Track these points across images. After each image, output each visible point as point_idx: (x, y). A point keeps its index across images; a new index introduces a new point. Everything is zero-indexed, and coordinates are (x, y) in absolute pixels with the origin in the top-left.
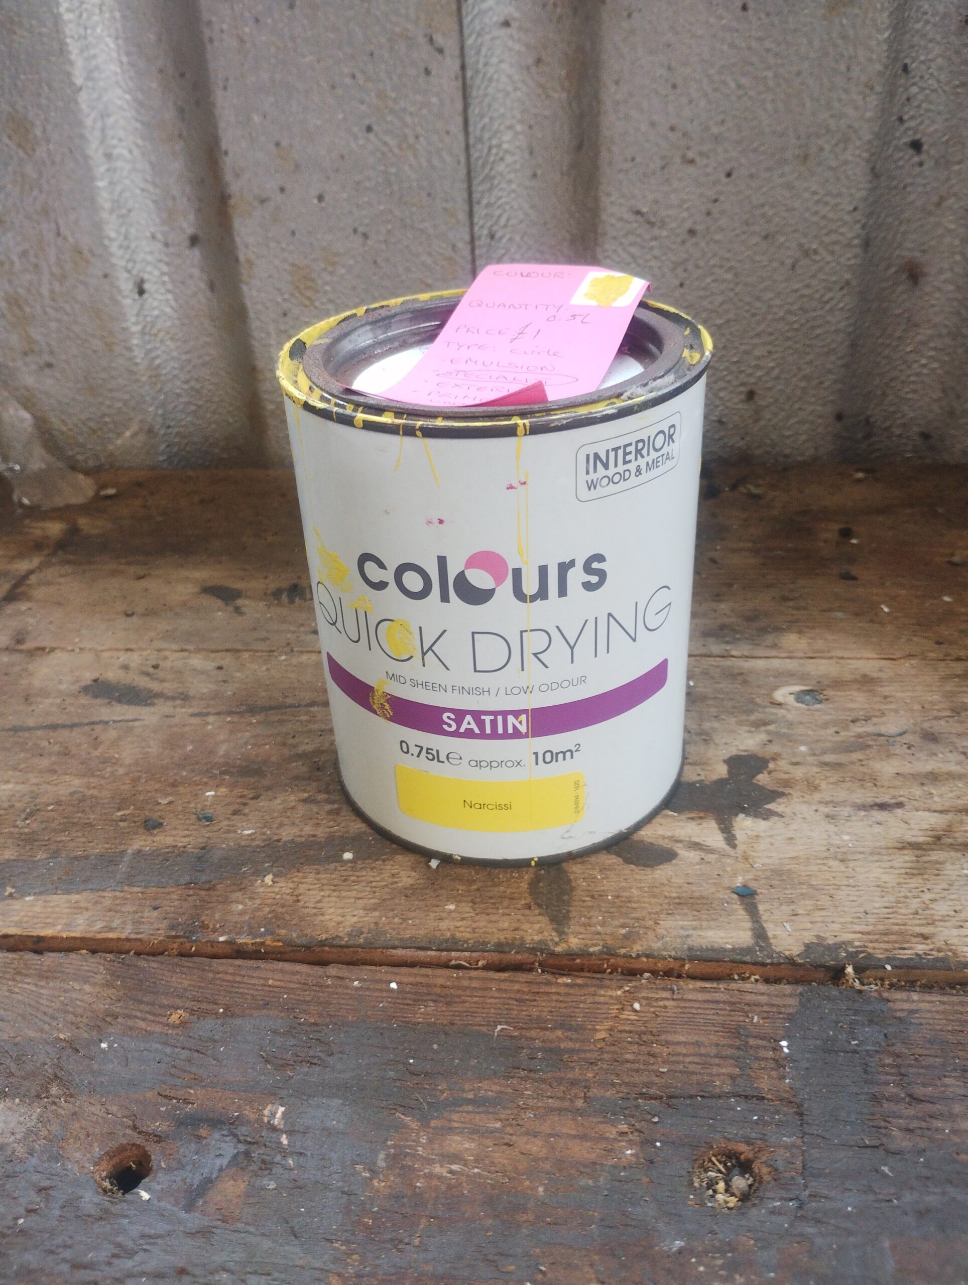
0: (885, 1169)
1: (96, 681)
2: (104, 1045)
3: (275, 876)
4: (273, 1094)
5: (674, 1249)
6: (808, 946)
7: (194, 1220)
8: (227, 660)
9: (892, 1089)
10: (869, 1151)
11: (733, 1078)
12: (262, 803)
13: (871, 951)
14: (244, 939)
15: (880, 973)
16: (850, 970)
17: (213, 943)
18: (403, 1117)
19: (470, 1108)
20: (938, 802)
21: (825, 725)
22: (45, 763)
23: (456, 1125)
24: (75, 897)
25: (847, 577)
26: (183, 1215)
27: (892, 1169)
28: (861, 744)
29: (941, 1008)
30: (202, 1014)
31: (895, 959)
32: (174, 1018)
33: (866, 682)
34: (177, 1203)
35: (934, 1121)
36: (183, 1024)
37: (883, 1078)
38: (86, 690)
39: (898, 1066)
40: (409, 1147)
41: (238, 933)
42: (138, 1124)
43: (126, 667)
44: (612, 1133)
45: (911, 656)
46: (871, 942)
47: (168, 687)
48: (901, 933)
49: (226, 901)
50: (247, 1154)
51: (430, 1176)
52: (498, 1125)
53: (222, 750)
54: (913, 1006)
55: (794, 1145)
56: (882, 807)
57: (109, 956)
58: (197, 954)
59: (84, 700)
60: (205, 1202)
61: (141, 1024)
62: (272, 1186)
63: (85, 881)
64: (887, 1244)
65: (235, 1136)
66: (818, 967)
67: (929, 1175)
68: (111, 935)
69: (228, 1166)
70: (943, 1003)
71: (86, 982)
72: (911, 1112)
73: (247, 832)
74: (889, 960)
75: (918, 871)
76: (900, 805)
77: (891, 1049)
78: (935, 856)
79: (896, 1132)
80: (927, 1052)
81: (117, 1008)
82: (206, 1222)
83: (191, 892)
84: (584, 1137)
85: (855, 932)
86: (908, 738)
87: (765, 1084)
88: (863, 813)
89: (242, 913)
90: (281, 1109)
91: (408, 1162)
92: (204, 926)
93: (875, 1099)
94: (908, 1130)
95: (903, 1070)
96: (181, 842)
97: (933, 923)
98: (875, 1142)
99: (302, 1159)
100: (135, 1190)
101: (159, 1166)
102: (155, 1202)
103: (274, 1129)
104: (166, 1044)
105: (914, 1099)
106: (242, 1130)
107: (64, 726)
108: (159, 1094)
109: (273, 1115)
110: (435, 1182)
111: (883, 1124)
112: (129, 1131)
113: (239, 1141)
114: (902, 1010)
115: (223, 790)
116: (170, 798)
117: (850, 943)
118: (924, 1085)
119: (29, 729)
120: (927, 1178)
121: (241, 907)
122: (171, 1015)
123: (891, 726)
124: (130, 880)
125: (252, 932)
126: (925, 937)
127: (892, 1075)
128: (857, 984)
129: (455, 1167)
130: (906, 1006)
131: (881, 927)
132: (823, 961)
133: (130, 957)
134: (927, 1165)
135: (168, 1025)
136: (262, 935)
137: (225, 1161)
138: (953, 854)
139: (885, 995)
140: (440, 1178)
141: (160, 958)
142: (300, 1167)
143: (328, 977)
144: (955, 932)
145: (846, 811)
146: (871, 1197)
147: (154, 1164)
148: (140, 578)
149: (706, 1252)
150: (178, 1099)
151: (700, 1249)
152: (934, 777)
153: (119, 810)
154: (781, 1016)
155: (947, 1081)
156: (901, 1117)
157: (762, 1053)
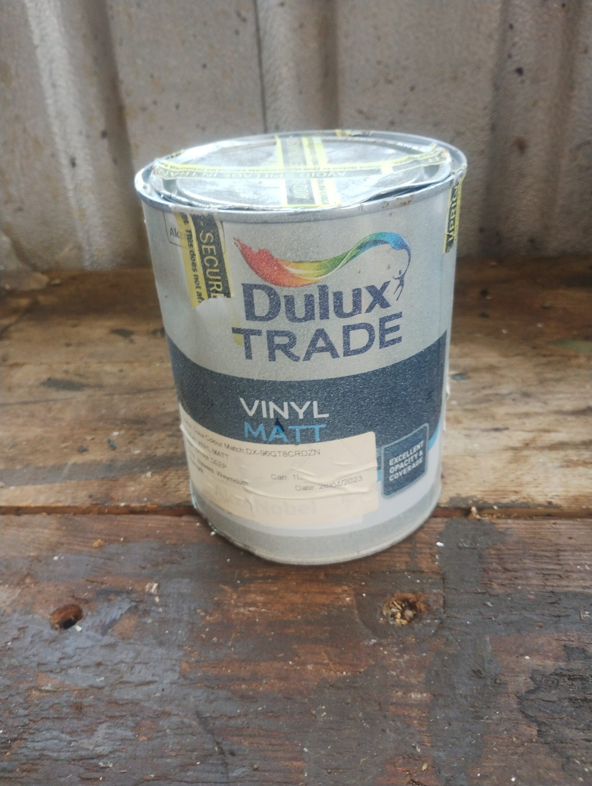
0: (489, 604)
1: (49, 379)
2: (56, 558)
3: (153, 473)
4: (150, 578)
5: (371, 643)
6: (452, 499)
7: (107, 639)
8: (125, 367)
9: (495, 565)
10: (480, 595)
11: (407, 563)
12: (146, 437)
13: (486, 500)
14: (134, 505)
15: (491, 511)
16: (474, 509)
17: (117, 507)
18: (223, 586)
19: (261, 581)
20: (528, 427)
21: (467, 391)
22: (20, 421)
23: (252, 589)
24: (38, 487)
25: (484, 316)
26: (100, 637)
27: (492, 604)
28: (487, 399)
29: (524, 526)
30: (111, 542)
31: (500, 503)
32: (96, 544)
33: (491, 369)
34: (96, 632)
35: (517, 580)
36: (100, 547)
37: (490, 560)
38: (43, 384)
39: (498, 555)
40: (227, 600)
41: (132, 501)
42: (75, 595)
43: (66, 372)
44: (339, 590)
45: (518, 355)
46: (487, 495)
47: (91, 381)
48: (502, 491)
49: (125, 486)
50: (136, 607)
51: (238, 614)
52: (276, 589)
53: (122, 412)
54: (508, 526)
55: (438, 593)
56: (497, 430)
57: (59, 516)
58: (109, 513)
59: (42, 389)
60: (112, 631)
61: (77, 547)
62: (150, 621)
63: (44, 479)
64: (488, 639)
65: (130, 598)
66: (457, 509)
67: (513, 606)
68: (60, 505)
69: (126, 613)
70: (524, 524)
71: (45, 528)
72: (504, 576)
73: (137, 452)
74: (496, 504)
75: (515, 460)
76: (507, 429)
77: (495, 547)
78: (525, 453)
79: (495, 586)
80: (514, 548)
81: (63, 540)
82: (113, 640)
83: (105, 482)
84: (324, 593)
85: (477, 491)
86: (513, 396)
87: (424, 565)
88: (485, 433)
89: (134, 492)
90: (155, 585)
91: (226, 607)
92: (112, 499)
93: (485, 570)
94: (503, 585)
95: (501, 557)
96: (99, 458)
97: (521, 485)
98: (484, 591)
99: (167, 609)
100: (74, 626)
101: (87, 615)
102: (85, 632)
103: (151, 595)
104: (91, 556)
105: (506, 570)
106: (134, 596)
107: (32, 403)
108: (87, 580)
109: (151, 587)
110: (241, 616)
111: (488, 582)
112: (70, 599)
113: (132, 601)
114: (502, 528)
115: (123, 432)
116: (93, 436)
117: (475, 496)
118: (512, 563)
119: (11, 404)
120: (512, 607)
121: (133, 489)
122: (93, 543)
123: (504, 390)
124: (70, 477)
125: (139, 500)
126: (516, 492)
127: (496, 559)
128: (478, 517)
129: (252, 609)
130: (504, 526)
131: (492, 488)
132: (459, 505)
133: (71, 516)
134: (511, 601)
135: (92, 547)
136: (146, 502)
137: (124, 611)
138: (535, 452)
139: (494, 521)
140: (244, 614)
141: (87, 516)
142: (165, 612)
143: (182, 521)
144: (533, 489)
145: (476, 433)
146: (480, 617)
147: (84, 613)
148: (75, 326)
149: (388, 645)
150: (98, 582)
151: (385, 643)
152: (527, 415)
153: (64, 442)
154: (435, 532)
155: (525, 561)
156: (499, 579)
157: (424, 551)
